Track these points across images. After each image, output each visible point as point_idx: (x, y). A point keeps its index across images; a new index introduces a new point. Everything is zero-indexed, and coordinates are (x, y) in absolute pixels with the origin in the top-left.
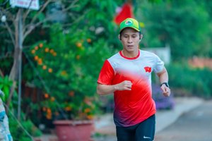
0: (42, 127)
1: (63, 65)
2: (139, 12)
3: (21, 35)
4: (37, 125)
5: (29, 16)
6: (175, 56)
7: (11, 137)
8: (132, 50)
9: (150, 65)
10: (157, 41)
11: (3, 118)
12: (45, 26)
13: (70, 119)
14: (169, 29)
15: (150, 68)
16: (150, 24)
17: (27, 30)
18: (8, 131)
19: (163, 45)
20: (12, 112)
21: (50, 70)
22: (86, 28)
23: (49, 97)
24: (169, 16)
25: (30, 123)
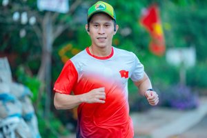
2: (165, 15)
3: (49, 37)
4: (64, 124)
5: (57, 19)
6: (200, 57)
9: (127, 68)
10: (183, 42)
12: (73, 28)
15: (127, 73)
19: (188, 45)
20: (40, 113)
24: (194, 18)
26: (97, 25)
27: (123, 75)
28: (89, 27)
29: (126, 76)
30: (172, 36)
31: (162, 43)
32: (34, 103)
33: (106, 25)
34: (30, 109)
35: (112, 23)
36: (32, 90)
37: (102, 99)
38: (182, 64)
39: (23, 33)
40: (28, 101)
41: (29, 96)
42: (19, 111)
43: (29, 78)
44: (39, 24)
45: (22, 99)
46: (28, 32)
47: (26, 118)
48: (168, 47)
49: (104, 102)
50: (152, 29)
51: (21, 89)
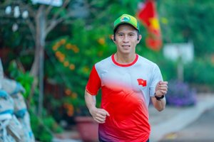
0: (64, 123)
1: (85, 62)
2: (162, 9)
3: (43, 32)
4: (58, 121)
5: (51, 12)
7: (32, 134)
10: (180, 37)
11: (24, 114)
12: (67, 22)
17: (48, 26)
19: (186, 41)
20: (33, 109)
21: (72, 67)
23: (71, 93)
25: (51, 120)
28: (114, 36)
29: (144, 84)
30: (169, 31)
31: (159, 38)
32: (27, 99)
34: (22, 106)
36: (23, 86)
38: (180, 59)
39: (15, 28)
40: (21, 97)
41: (22, 92)
42: (11, 108)
43: (21, 74)
44: (32, 18)
45: (14, 95)
46: (20, 26)
47: (19, 115)
48: (165, 42)
50: (149, 24)
51: (13, 85)
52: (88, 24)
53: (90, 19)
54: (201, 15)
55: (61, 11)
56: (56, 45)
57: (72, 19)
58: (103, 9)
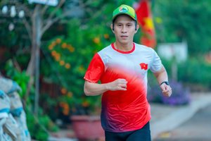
0: (59, 122)
1: (80, 61)
2: (157, 9)
3: (39, 31)
4: (54, 120)
5: (47, 12)
6: (192, 51)
7: (28, 133)
8: (126, 41)
10: (174, 37)
11: (20, 113)
12: (63, 22)
13: (87, 114)
14: (186, 25)
15: (147, 65)
16: (168, 20)
17: (44, 25)
18: (25, 127)
19: (180, 40)
20: (29, 108)
21: (68, 66)
22: (103, 24)
23: (67, 92)
24: (186, 12)
25: (47, 119)
26: (121, 25)
27: (142, 68)
28: (113, 26)
29: (146, 68)
30: (164, 31)
32: (23, 98)
33: (128, 25)
34: (19, 105)
35: (133, 23)
36: (20, 85)
37: (124, 87)
38: (174, 58)
39: (11, 27)
40: (17, 96)
41: (18, 91)
42: (8, 107)
43: (17, 73)
44: (28, 18)
45: (10, 94)
46: (16, 25)
47: (15, 114)
48: (160, 42)
49: (125, 89)
52: (83, 23)
53: (86, 18)
54: (195, 15)
55: (57, 11)
56: (52, 45)
57: (68, 18)
58: (98, 8)
